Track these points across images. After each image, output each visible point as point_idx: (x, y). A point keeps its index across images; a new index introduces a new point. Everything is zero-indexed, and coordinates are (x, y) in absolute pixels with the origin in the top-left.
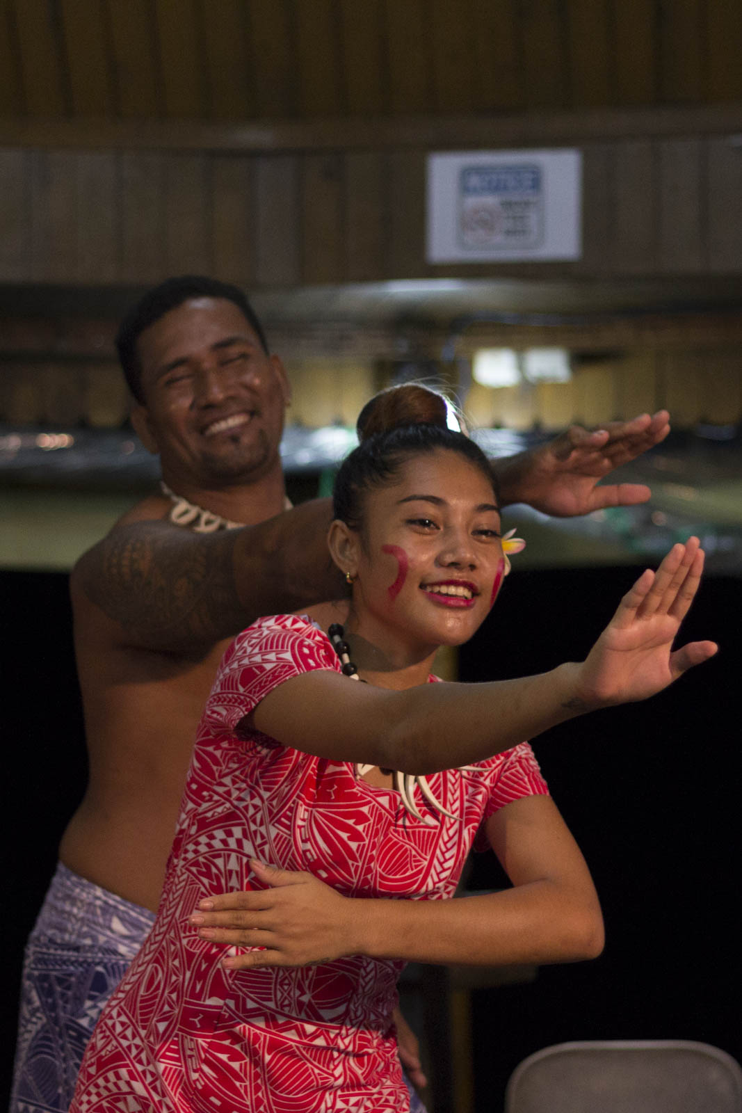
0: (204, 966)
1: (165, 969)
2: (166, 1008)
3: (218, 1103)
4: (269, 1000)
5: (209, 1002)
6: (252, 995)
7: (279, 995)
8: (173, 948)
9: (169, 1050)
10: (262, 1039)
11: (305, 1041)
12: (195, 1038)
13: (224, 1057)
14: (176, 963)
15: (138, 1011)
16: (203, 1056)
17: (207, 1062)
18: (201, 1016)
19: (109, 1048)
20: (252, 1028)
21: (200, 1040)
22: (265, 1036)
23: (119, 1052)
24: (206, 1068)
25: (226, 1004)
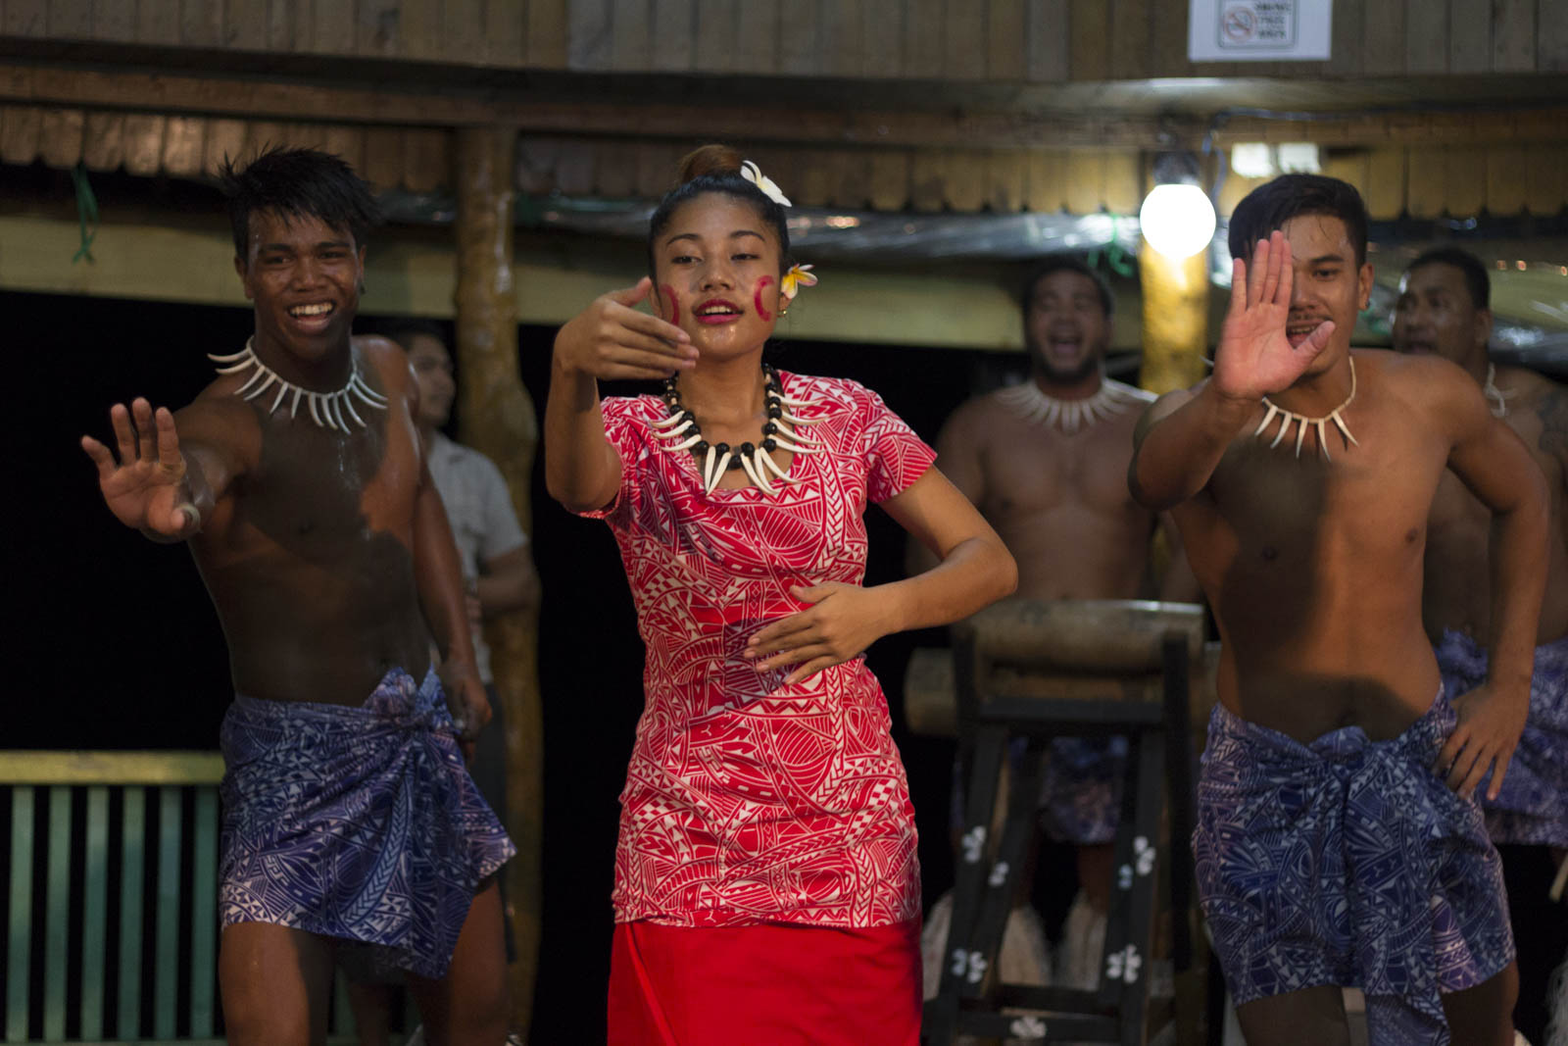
0: (698, 689)
1: (668, 711)
2: (675, 734)
3: (746, 789)
4: (759, 690)
5: (710, 713)
6: (744, 691)
7: (765, 683)
8: (667, 691)
9: (690, 764)
10: (765, 723)
11: (802, 713)
12: (710, 746)
13: (738, 752)
14: (675, 700)
15: (651, 750)
16: (721, 758)
17: (726, 760)
18: (709, 726)
19: (636, 789)
20: (755, 718)
21: (714, 745)
22: (767, 721)
23: (647, 789)
24: (727, 765)
25: (726, 708)
